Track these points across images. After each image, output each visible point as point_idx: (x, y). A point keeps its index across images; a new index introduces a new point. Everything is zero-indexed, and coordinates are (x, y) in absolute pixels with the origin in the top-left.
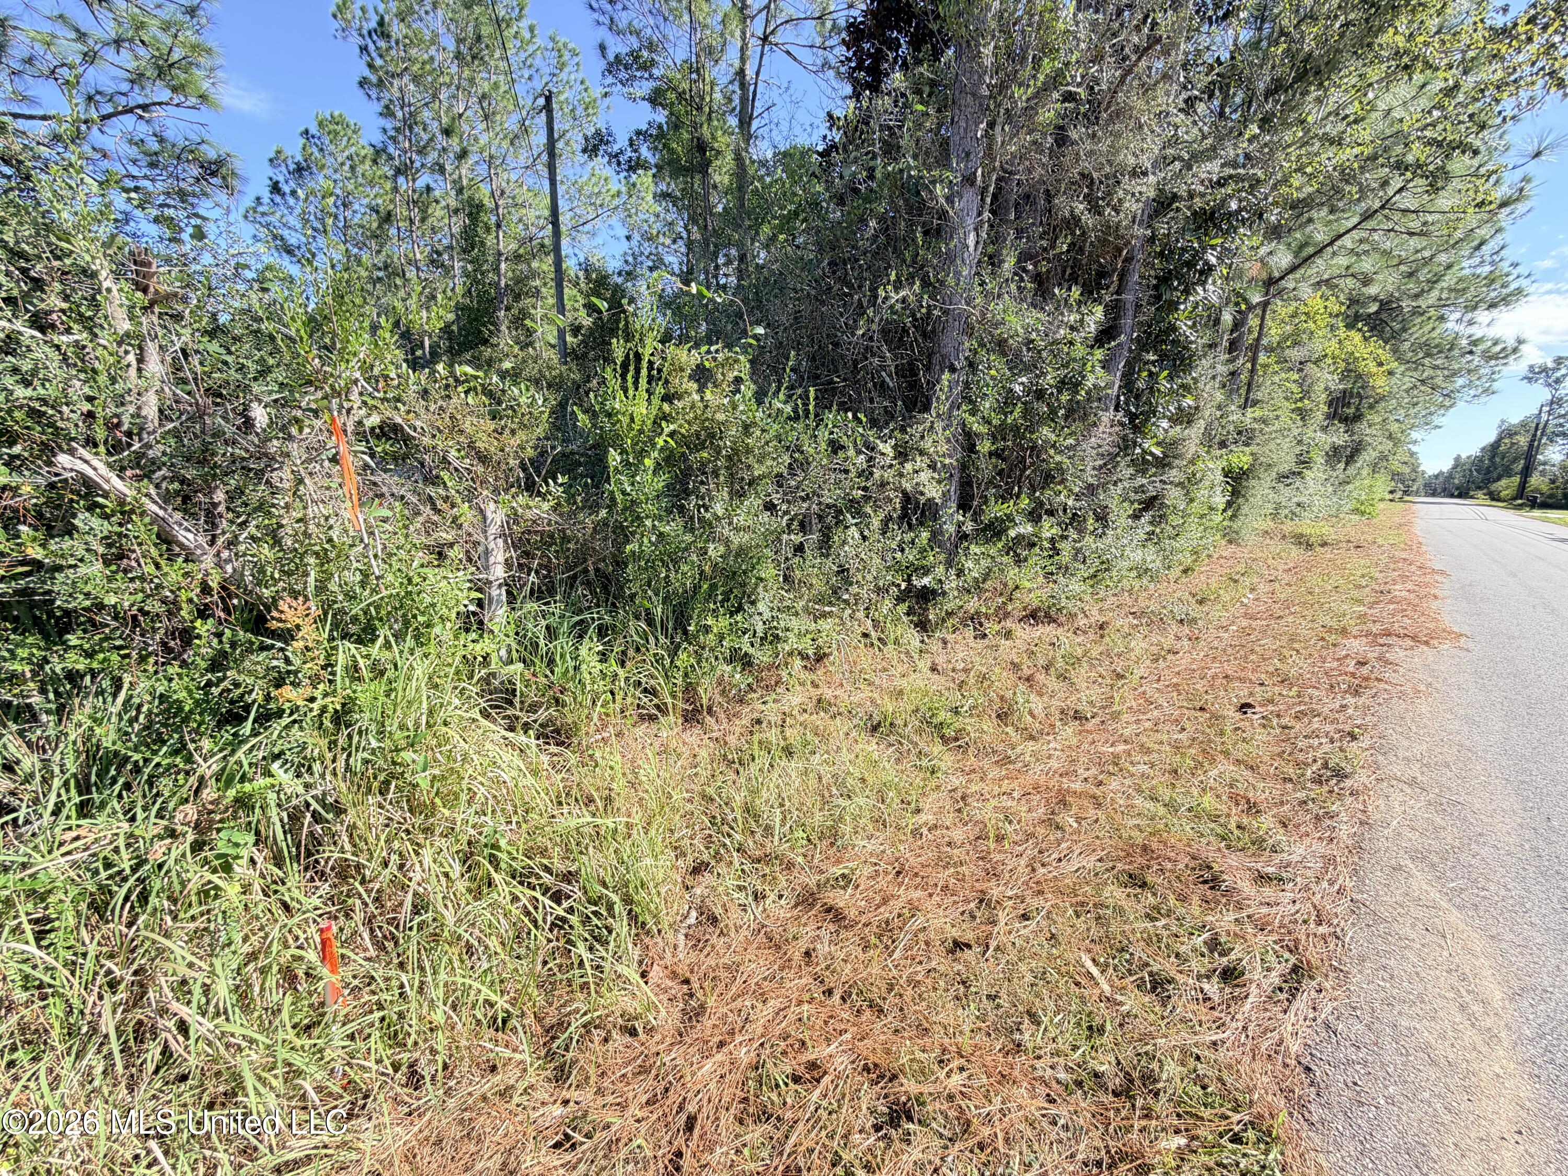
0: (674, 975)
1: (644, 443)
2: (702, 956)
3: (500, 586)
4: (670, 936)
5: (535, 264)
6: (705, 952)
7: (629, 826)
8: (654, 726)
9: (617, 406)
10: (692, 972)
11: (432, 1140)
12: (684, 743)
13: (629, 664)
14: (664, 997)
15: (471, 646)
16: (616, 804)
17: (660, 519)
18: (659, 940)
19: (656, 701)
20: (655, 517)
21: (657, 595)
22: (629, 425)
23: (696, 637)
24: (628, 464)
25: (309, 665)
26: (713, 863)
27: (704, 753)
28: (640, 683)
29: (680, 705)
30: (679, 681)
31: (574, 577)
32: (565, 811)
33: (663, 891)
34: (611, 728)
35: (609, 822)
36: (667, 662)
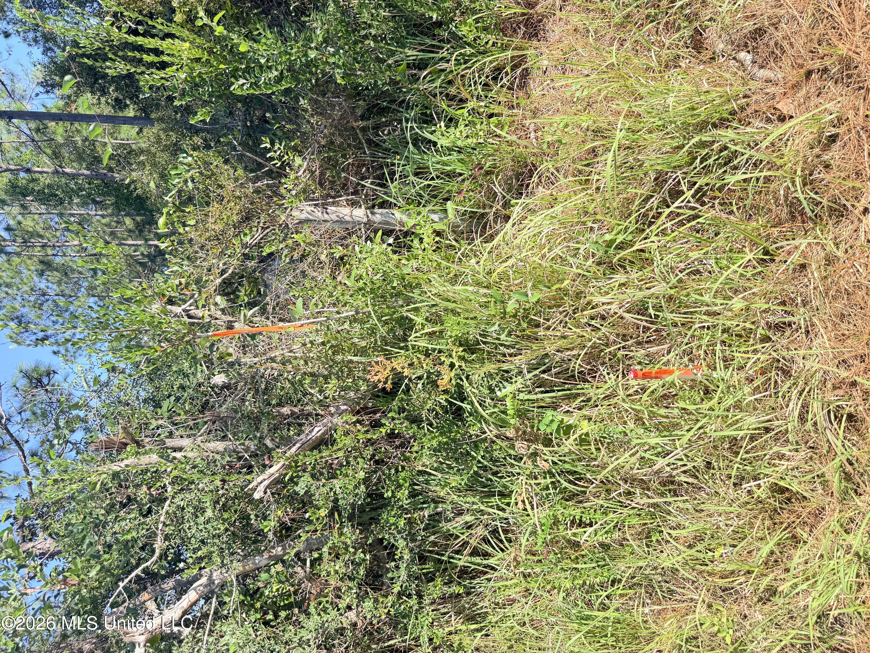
0: (796, 86)
1: (223, 48)
2: (790, 52)
3: (373, 213)
4: (753, 85)
5: (60, 140)
6: (787, 47)
7: (630, 114)
8: (535, 73)
9: (183, 76)
10: (801, 66)
11: (838, 321)
12: (560, 41)
13: (464, 94)
14: (815, 101)
15: (425, 245)
16: (604, 126)
17: (310, 40)
18: (754, 98)
19: (508, 69)
20: (307, 46)
21: (393, 53)
22: (204, 65)
23: (445, 13)
24: (248, 70)
25: (424, 365)
26: (696, 24)
27: (576, 19)
28: (486, 85)
29: (517, 41)
30: (492, 38)
31: (370, 142)
32: (596, 177)
33: (706, 87)
34: (527, 122)
35: (619, 135)
36: (468, 50)
